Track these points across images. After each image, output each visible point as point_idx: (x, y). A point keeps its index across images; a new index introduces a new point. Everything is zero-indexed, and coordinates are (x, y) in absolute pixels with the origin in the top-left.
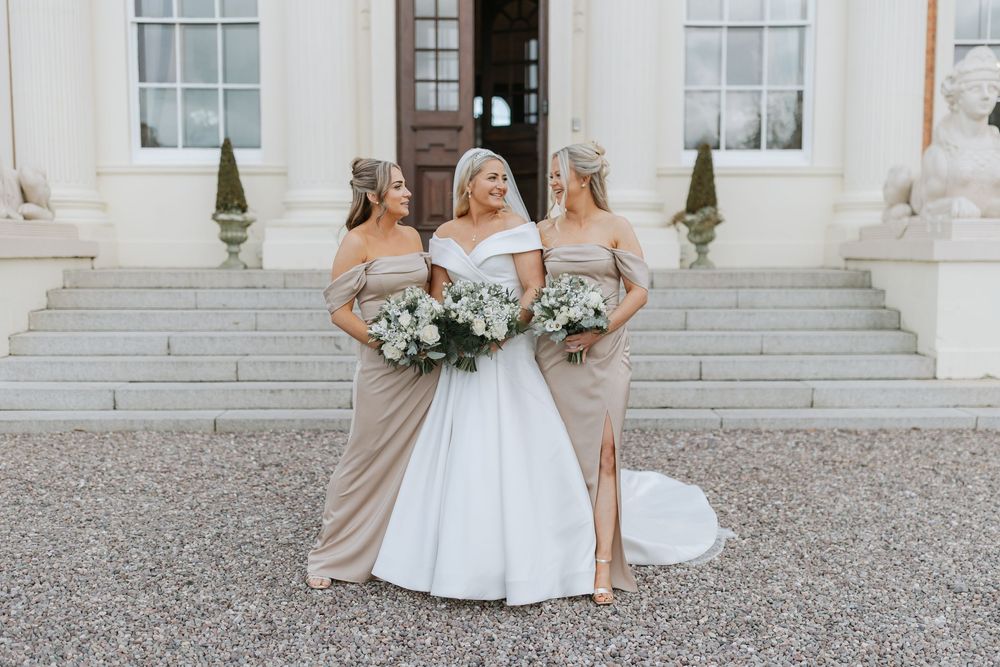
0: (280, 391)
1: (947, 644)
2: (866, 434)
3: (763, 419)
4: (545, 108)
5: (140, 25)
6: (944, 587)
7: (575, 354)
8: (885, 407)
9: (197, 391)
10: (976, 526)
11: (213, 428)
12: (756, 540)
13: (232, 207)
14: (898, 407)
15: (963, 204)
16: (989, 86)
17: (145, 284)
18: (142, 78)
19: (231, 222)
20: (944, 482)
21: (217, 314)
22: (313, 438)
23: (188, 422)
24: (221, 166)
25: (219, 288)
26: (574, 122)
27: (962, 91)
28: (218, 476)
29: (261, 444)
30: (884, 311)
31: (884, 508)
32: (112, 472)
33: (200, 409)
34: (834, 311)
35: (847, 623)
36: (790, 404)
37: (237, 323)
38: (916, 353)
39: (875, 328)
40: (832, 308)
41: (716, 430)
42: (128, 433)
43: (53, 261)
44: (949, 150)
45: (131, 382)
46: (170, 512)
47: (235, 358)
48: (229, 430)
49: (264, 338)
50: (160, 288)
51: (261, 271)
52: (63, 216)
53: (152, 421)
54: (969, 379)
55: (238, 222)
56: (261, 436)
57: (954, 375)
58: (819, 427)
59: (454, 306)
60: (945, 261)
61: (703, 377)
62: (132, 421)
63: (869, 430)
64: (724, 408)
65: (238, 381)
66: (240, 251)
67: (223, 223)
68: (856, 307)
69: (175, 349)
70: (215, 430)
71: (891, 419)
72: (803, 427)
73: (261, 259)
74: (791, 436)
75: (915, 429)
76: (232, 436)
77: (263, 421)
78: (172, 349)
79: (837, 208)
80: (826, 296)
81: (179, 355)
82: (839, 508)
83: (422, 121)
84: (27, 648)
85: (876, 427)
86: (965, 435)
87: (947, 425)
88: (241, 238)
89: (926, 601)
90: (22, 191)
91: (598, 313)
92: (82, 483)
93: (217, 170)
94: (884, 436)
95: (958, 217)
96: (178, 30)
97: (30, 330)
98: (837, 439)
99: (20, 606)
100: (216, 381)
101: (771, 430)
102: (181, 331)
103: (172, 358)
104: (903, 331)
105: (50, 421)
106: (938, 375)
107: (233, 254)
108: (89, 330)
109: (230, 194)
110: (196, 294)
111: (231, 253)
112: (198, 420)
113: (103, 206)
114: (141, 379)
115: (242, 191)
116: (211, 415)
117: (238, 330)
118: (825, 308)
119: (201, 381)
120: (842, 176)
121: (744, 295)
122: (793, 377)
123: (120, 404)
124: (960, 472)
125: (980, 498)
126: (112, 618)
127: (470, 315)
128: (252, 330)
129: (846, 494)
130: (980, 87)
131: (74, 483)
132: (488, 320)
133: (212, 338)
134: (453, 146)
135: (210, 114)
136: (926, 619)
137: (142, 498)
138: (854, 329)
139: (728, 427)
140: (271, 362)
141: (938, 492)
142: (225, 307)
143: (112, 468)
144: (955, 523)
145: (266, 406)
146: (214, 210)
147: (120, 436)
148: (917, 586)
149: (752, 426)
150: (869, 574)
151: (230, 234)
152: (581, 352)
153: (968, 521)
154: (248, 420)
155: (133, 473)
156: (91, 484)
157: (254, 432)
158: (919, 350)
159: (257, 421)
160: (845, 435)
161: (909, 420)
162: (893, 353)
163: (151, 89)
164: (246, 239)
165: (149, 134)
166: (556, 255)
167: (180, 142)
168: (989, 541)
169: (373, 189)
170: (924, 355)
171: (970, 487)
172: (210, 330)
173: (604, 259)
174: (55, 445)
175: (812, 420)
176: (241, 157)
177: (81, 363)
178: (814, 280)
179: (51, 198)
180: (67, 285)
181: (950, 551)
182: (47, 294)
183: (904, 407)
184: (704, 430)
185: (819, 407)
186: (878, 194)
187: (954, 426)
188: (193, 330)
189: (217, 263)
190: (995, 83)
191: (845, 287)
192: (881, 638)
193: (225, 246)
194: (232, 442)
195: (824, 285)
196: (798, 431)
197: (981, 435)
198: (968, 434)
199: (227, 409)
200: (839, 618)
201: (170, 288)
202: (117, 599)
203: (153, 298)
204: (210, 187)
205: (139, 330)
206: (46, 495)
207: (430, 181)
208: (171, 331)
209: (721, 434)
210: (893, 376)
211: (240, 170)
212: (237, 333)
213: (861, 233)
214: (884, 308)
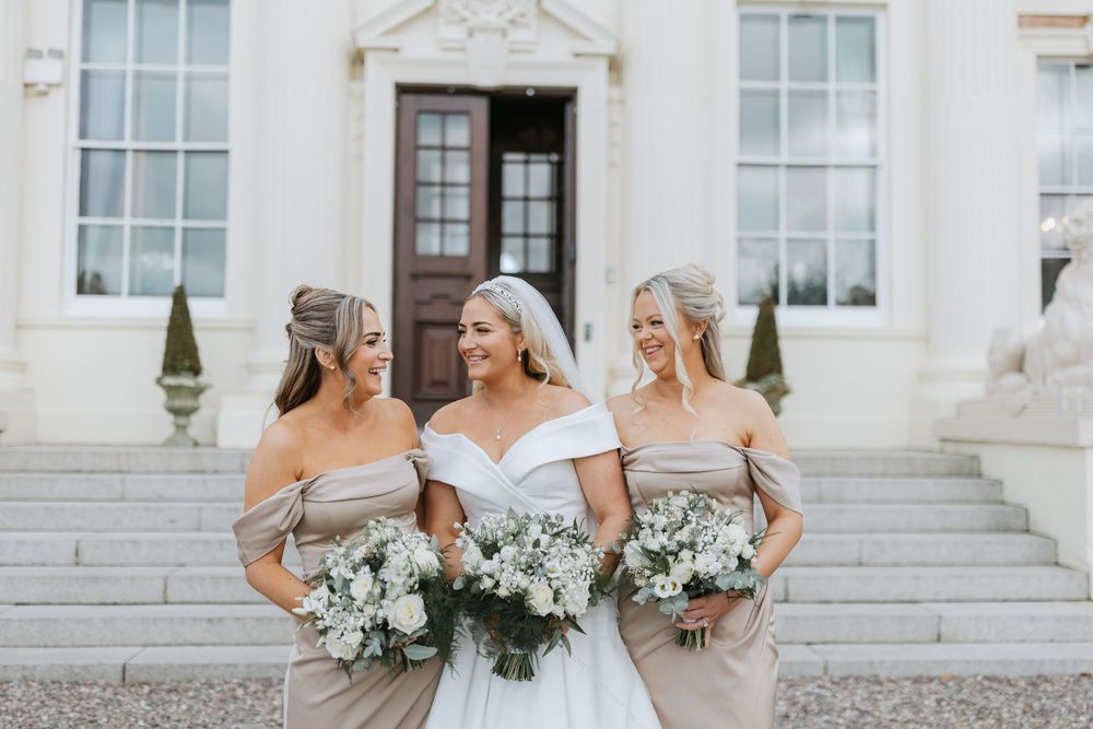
0: (221, 619)
2: (1024, 684)
3: (881, 663)
4: (572, 256)
5: (85, 150)
7: (693, 633)
8: (1037, 642)
11: (120, 676)
13: (182, 369)
14: (1052, 641)
18: (83, 210)
19: (180, 388)
21: (147, 509)
22: (260, 694)
23: (86, 668)
24: (170, 319)
25: (157, 472)
26: (608, 271)
30: (1005, 508)
33: (107, 646)
36: (911, 637)
37: (173, 521)
38: (1057, 564)
39: (997, 530)
41: (819, 678)
45: (17, 604)
47: (164, 571)
48: (143, 679)
49: (206, 543)
50: (78, 471)
51: (213, 450)
53: (34, 667)
55: (189, 388)
56: (186, 691)
58: (957, 674)
59: (487, 566)
61: (791, 598)
62: (7, 665)
63: (1026, 679)
64: (824, 643)
65: (166, 603)
66: (189, 423)
67: (170, 390)
68: (968, 502)
69: (86, 557)
70: (124, 679)
71: (1052, 661)
72: (936, 672)
73: (215, 434)
74: (924, 689)
75: (1084, 675)
76: (146, 690)
77: (193, 666)
78: (81, 556)
79: (923, 377)
80: (930, 487)
81: (91, 565)
83: (422, 268)
85: (1033, 672)
88: (192, 407)
91: (743, 564)
93: (165, 323)
94: (1049, 688)
96: (130, 157)
100: (135, 604)
101: (893, 678)
102: (97, 531)
103: (80, 571)
104: (1034, 534)
107: (181, 428)
109: (181, 353)
110: (123, 481)
111: (178, 427)
112: (100, 665)
113: (21, 367)
114: (32, 601)
115: (197, 350)
116: (121, 656)
117: (175, 530)
118: (930, 502)
119: (115, 604)
120: (928, 339)
121: (829, 484)
122: (907, 597)
127: (521, 580)
128: (192, 530)
132: (555, 584)
133: (136, 543)
135: (165, 258)
138: (972, 532)
139: (837, 673)
140: (212, 578)
142: (161, 499)
145: (200, 640)
146: (158, 371)
149: (867, 672)
151: (178, 403)
152: (703, 630)
154: (171, 666)
157: (179, 682)
158: (1062, 559)
159: (184, 666)
160: (994, 684)
161: (1075, 662)
162: (1028, 564)
163: (93, 226)
164: (197, 409)
166: (648, 461)
167: (125, 289)
169: (328, 342)
170: (1068, 568)
172: (138, 530)
173: (730, 467)
175: (946, 663)
176: (196, 307)
178: (907, 465)
183: (1059, 642)
184: (803, 677)
185: (949, 642)
186: (980, 361)
188: (112, 530)
189: (160, 439)
191: (949, 475)
193: (171, 417)
194: (143, 703)
196: (931, 680)
199: (145, 645)
201: (91, 472)
204: (156, 345)
205: (40, 530)
207: (432, 341)
208: (82, 530)
209: (828, 685)
210: (1035, 596)
212: (173, 536)
213: (958, 409)
214: (1003, 503)
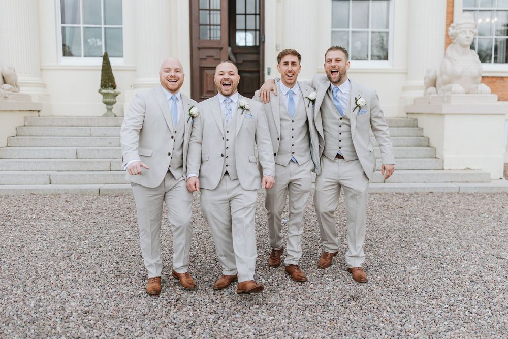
1: (415, 277)
2: (408, 194)
4: (263, 39)
6: (420, 256)
8: (419, 182)
9: (90, 175)
10: (443, 232)
11: (98, 192)
12: (343, 238)
13: (109, 86)
14: (425, 182)
15: (457, 87)
16: (470, 31)
17: (65, 124)
18: (63, 22)
19: (108, 94)
20: (435, 214)
21: (101, 139)
23: (86, 190)
24: (103, 66)
25: (102, 126)
27: (457, 34)
28: (99, 213)
29: (121, 200)
30: (422, 138)
31: (405, 225)
32: (49, 211)
33: (92, 184)
34: (399, 138)
35: (374, 269)
36: (374, 181)
37: (110, 143)
38: (436, 157)
39: (418, 146)
40: (398, 136)
42: (57, 195)
43: (19, 112)
44: (451, 61)
45: (58, 171)
46: (76, 228)
47: (110, 160)
48: (106, 193)
50: (72, 126)
52: (23, 90)
53: (69, 189)
54: (459, 170)
55: (111, 94)
56: (121, 196)
57: (452, 168)
58: (386, 192)
60: (448, 114)
62: (59, 189)
63: (409, 193)
65: (111, 170)
66: (113, 108)
67: (104, 94)
68: (409, 136)
69: (80, 155)
70: (99, 194)
71: (420, 188)
72: (379, 191)
73: (123, 112)
74: (372, 196)
75: (431, 192)
76: (108, 196)
77: (123, 189)
78: (78, 155)
79: (405, 89)
81: (82, 158)
82: (385, 225)
83: (202, 45)
84: (9, 282)
85: (413, 192)
86: (453, 195)
87: (446, 191)
88: (113, 101)
89: (411, 261)
90: (3, 78)
92: (34, 216)
93: (101, 68)
94: (416, 195)
95: (454, 93)
97: (8, 146)
98: (394, 197)
99: (6, 266)
100: (100, 171)
102: (83, 147)
103: (78, 160)
104: (431, 147)
105: (18, 190)
106: (445, 168)
108: (38, 146)
109: (108, 80)
110: (90, 129)
111: (108, 109)
112: (91, 189)
113: (44, 86)
114: (63, 170)
115: (114, 78)
116: (97, 187)
117: (111, 146)
119: (93, 171)
120: (407, 73)
123: (53, 181)
124: (444, 210)
125: (449, 221)
126: (48, 271)
128: (118, 146)
129: (389, 219)
130: (465, 32)
131: (30, 216)
133: (98, 150)
134: (218, 57)
135: (98, 40)
136: (408, 268)
137: (63, 222)
138: (408, 146)
141: (431, 218)
142: (105, 135)
143: (49, 209)
144: (434, 231)
146: (99, 88)
147: (53, 196)
148: (409, 255)
150: (390, 251)
151: (107, 100)
153: (440, 230)
154: (115, 189)
155: (59, 212)
156: (38, 217)
157: (118, 194)
158: (437, 156)
159: (120, 189)
160: (398, 195)
161: (428, 188)
162: (425, 158)
163: (68, 27)
164: (116, 102)
165: (67, 49)
167: (83, 55)
168: (447, 238)
170: (438, 158)
171: (446, 216)
172: (97, 146)
174: (21, 201)
175: (383, 188)
176: (113, 61)
177: (33, 162)
179: (18, 81)
180: (26, 124)
181: (428, 242)
182: (16, 129)
183: (427, 183)
185: (388, 183)
186: (421, 82)
187: (449, 191)
188: (89, 146)
189: (101, 114)
190: (472, 30)
191: (405, 126)
192: (387, 274)
193: (105, 105)
194: (107, 199)
195: (395, 126)
196: (377, 193)
197: (461, 195)
198: (455, 194)
199: (105, 184)
200: (371, 267)
201: (77, 126)
202: (50, 263)
203: (69, 131)
204: (98, 77)
205: (62, 146)
206: (17, 222)
207: (207, 75)
208: (78, 146)
210: (423, 168)
211: (112, 68)
212: (110, 148)
213: (414, 101)
214: (423, 136)
